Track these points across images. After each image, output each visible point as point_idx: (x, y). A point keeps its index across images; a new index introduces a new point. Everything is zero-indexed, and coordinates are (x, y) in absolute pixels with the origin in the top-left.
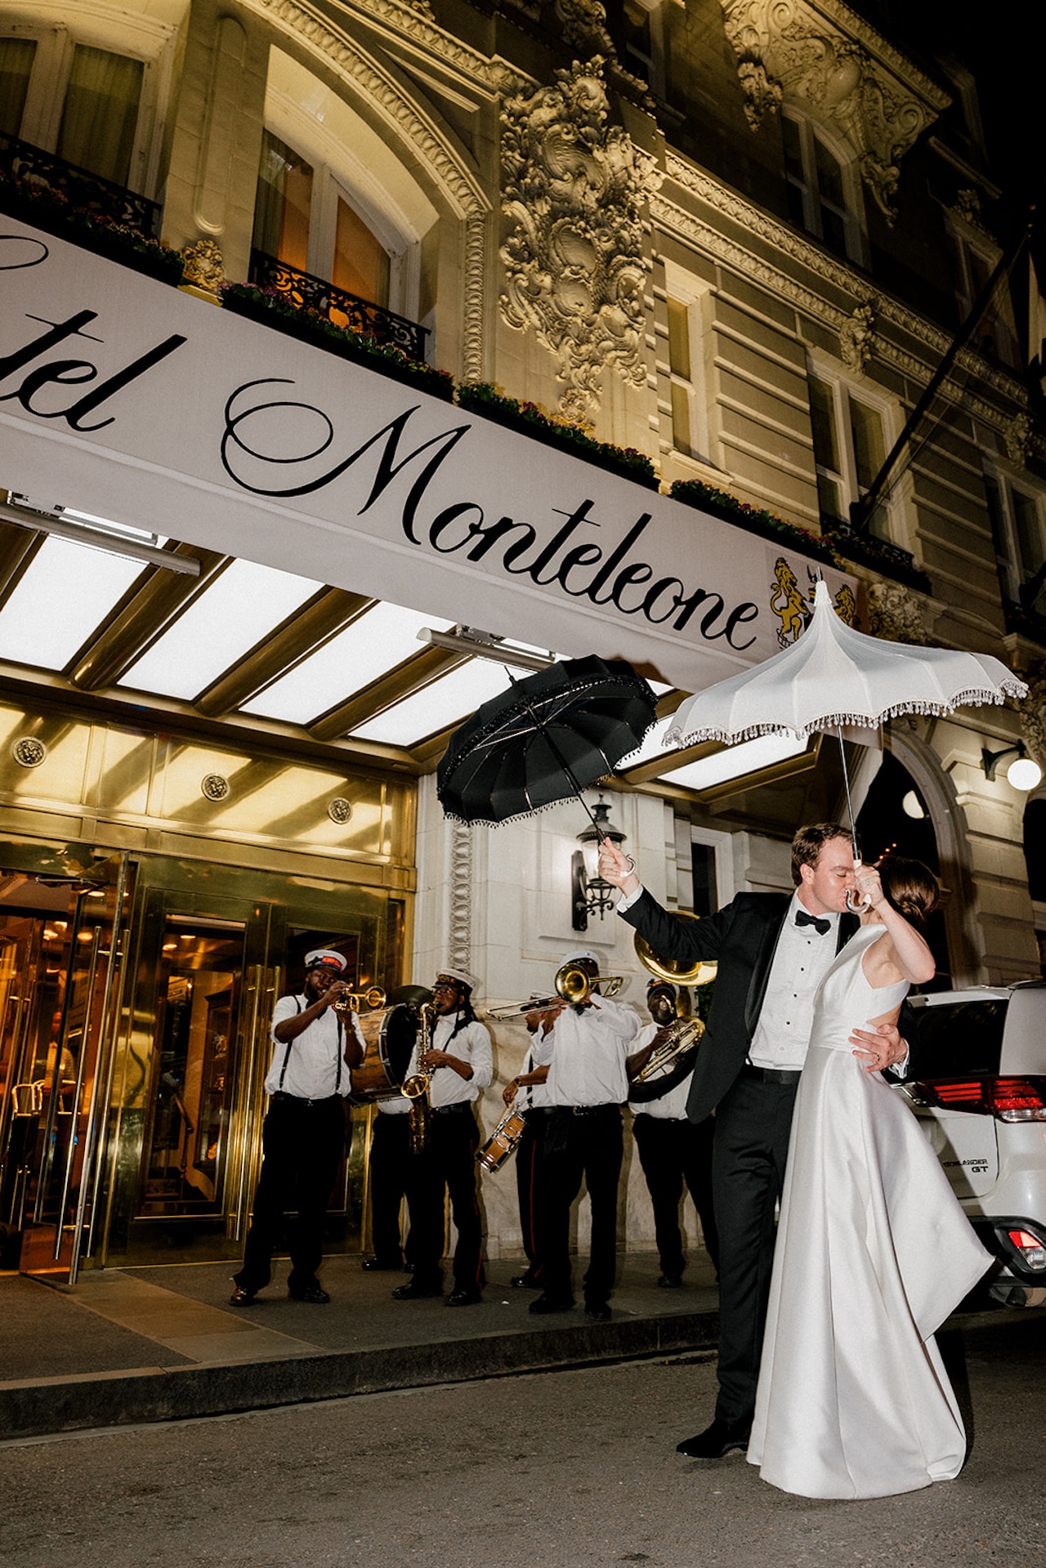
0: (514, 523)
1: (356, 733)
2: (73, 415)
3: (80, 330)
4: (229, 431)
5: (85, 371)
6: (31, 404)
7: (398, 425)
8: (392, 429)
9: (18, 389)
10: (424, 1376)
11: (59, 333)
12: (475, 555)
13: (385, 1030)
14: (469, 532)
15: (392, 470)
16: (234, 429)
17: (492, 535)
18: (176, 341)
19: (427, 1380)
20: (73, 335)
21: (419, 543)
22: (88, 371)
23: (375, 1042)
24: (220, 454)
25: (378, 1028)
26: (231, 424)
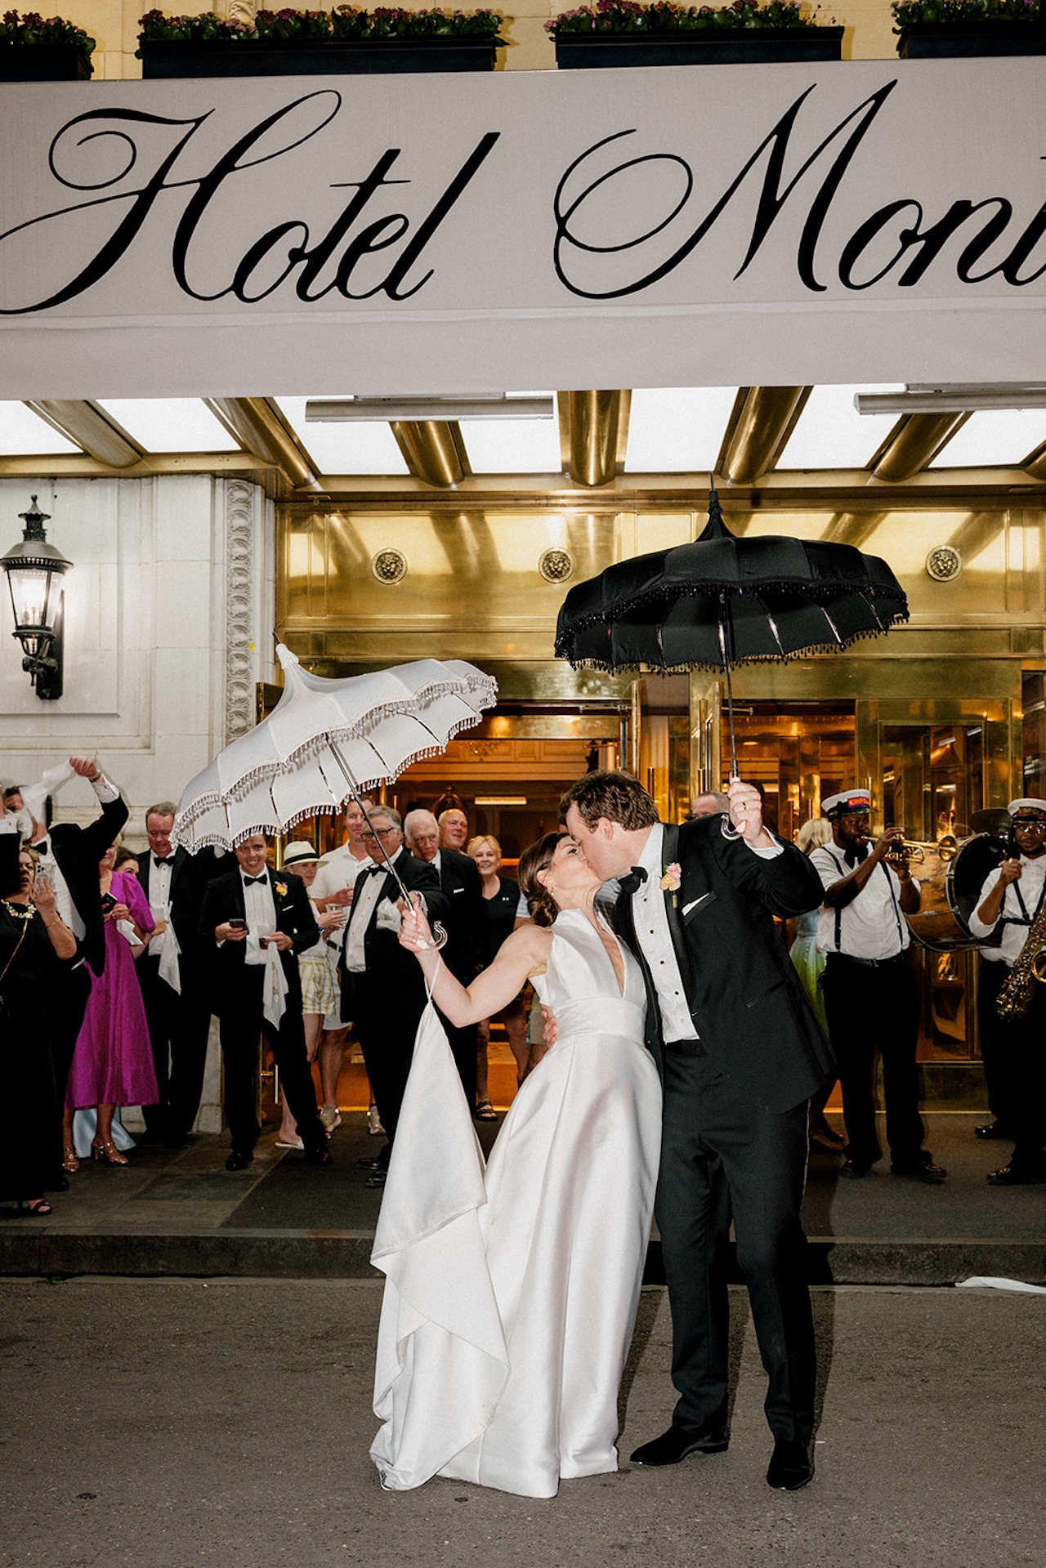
0: (973, 205)
1: (935, 464)
2: (390, 285)
3: (385, 179)
4: (562, 232)
5: (398, 224)
6: (349, 290)
7: (783, 129)
8: (775, 137)
9: (335, 277)
10: (883, 1275)
11: (366, 190)
12: (910, 278)
13: (953, 872)
14: (900, 244)
15: (778, 199)
16: (567, 227)
17: (936, 238)
18: (490, 140)
19: (886, 1279)
20: (379, 187)
21: (824, 288)
22: (400, 223)
23: (942, 886)
24: (553, 265)
25: (945, 868)
26: (562, 222)
